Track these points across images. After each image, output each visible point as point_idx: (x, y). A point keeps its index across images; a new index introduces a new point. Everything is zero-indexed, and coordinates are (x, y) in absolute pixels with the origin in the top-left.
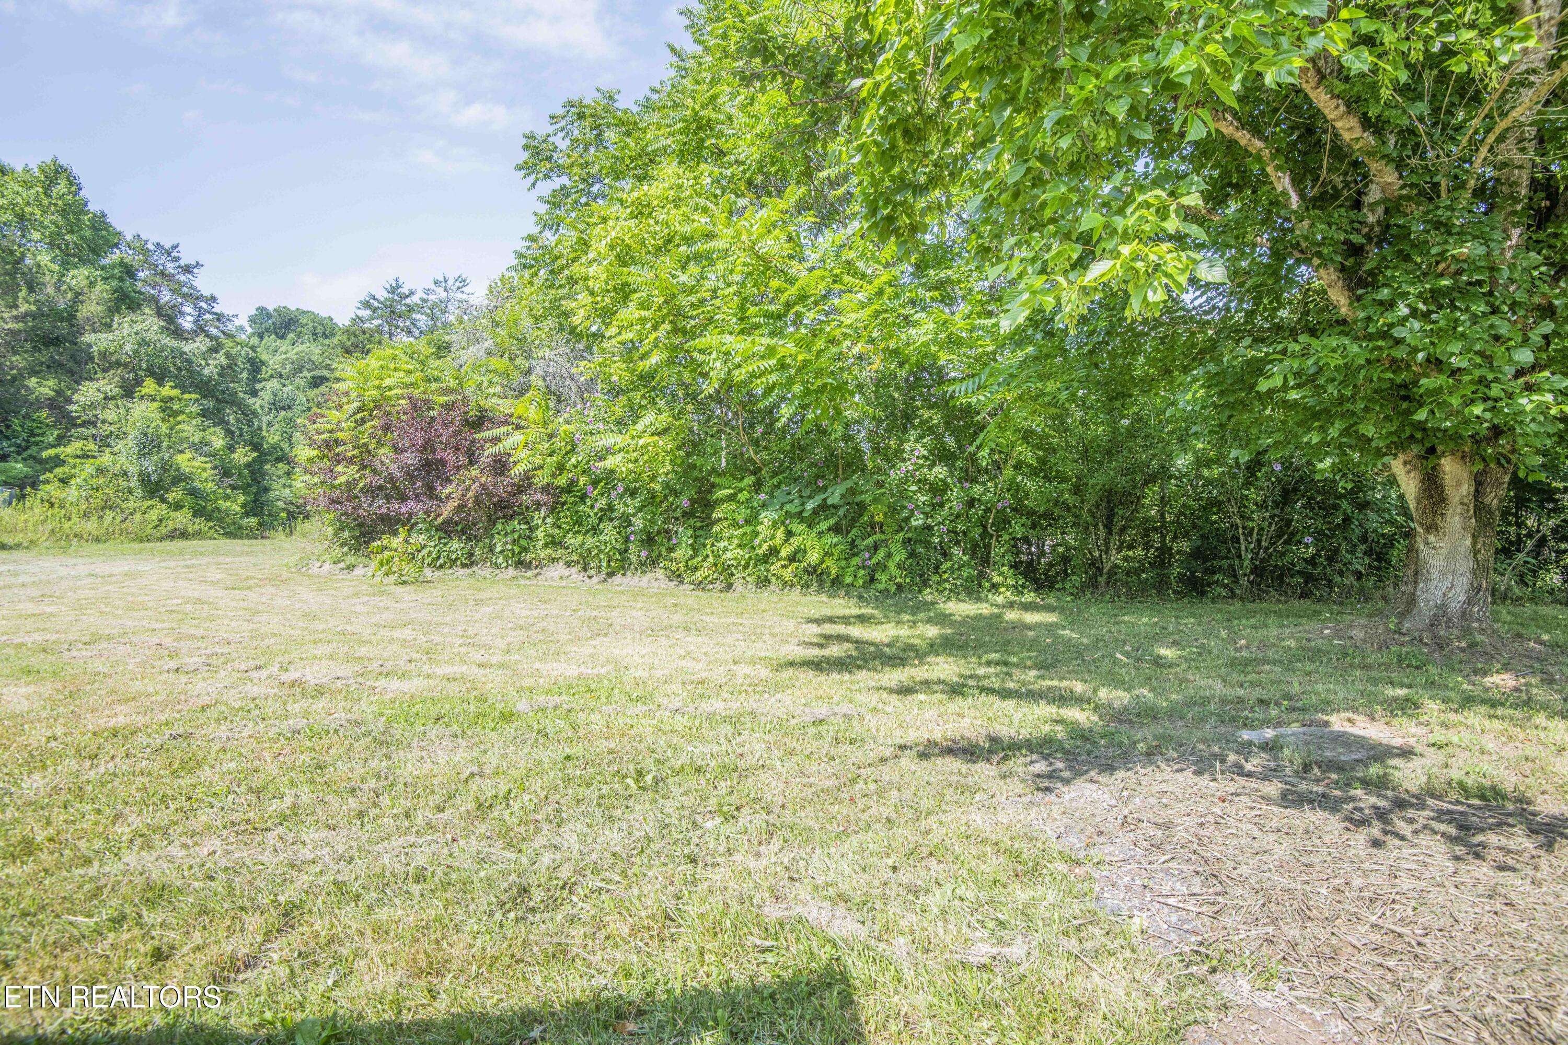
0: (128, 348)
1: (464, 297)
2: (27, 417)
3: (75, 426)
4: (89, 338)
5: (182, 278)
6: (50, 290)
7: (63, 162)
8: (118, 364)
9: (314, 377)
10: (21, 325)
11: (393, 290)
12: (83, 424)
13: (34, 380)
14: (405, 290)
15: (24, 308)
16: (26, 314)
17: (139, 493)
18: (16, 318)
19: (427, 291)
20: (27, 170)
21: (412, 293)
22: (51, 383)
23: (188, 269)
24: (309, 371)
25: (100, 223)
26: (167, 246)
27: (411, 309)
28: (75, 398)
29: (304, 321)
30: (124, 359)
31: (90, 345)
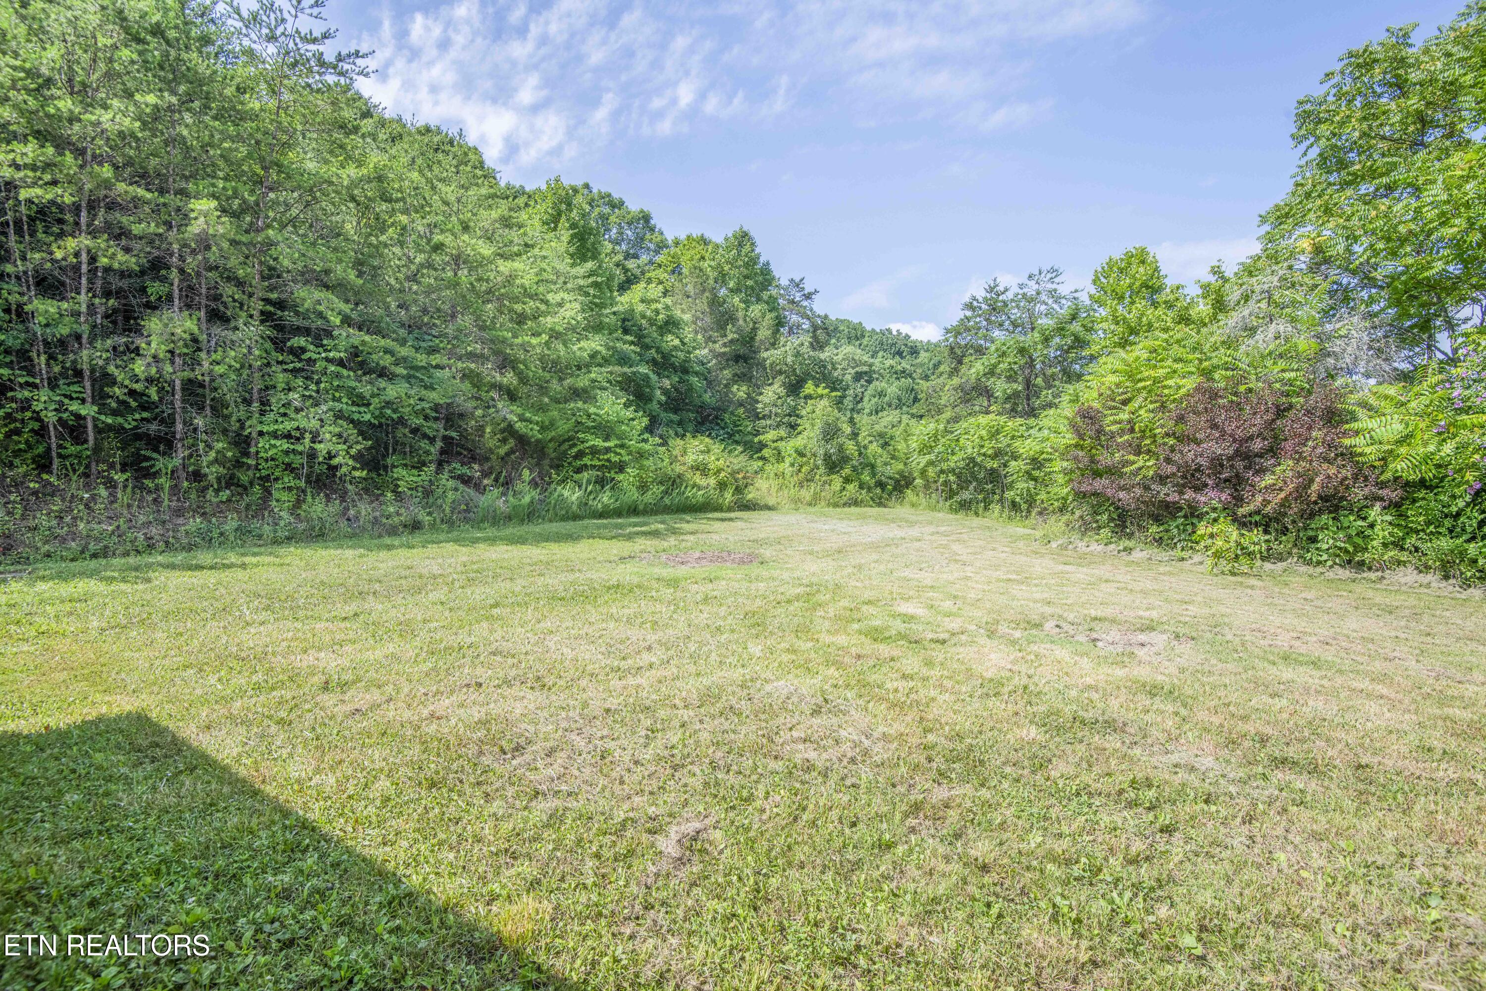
0: (789, 360)
1: (1054, 286)
2: (732, 413)
3: (759, 419)
4: (765, 355)
5: (805, 303)
6: (741, 322)
7: (745, 229)
8: (780, 372)
9: (857, 373)
10: (727, 349)
11: (991, 289)
12: (764, 417)
13: (736, 387)
14: (1001, 288)
15: (730, 336)
16: (732, 341)
17: (822, 470)
18: (725, 345)
19: (1021, 286)
20: (726, 239)
21: (1006, 290)
22: (744, 388)
23: (808, 297)
24: (853, 368)
25: (766, 271)
26: (797, 280)
27: (1005, 304)
28: (760, 398)
29: (841, 328)
30: (784, 368)
31: (765, 360)
